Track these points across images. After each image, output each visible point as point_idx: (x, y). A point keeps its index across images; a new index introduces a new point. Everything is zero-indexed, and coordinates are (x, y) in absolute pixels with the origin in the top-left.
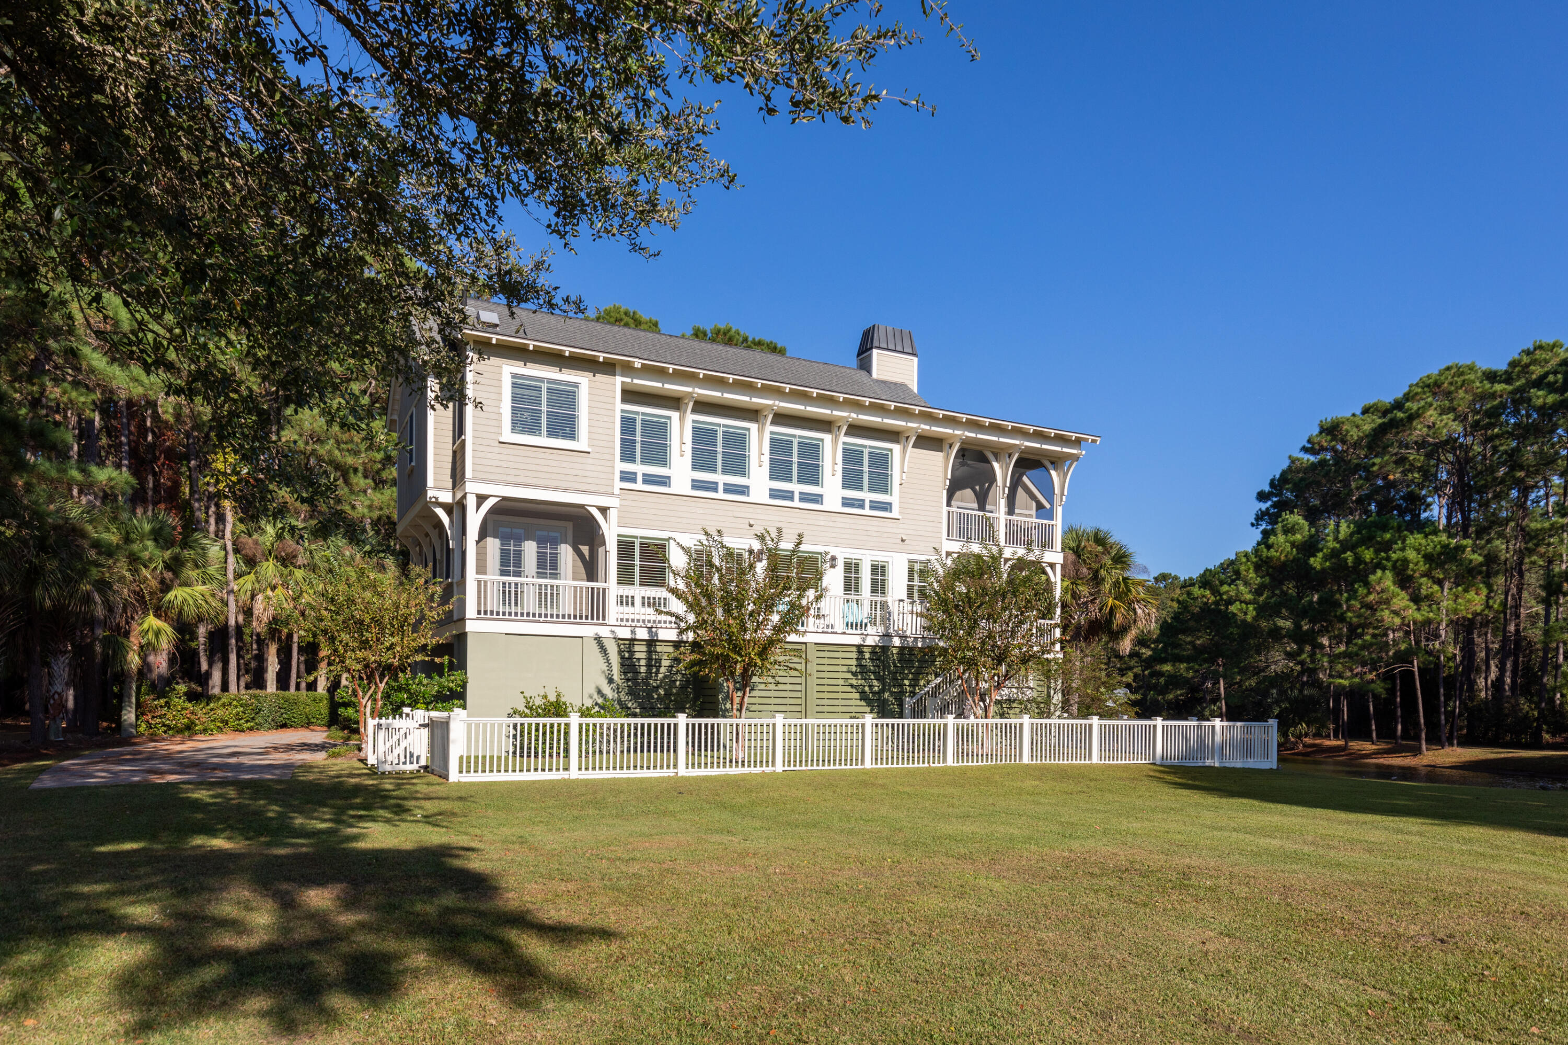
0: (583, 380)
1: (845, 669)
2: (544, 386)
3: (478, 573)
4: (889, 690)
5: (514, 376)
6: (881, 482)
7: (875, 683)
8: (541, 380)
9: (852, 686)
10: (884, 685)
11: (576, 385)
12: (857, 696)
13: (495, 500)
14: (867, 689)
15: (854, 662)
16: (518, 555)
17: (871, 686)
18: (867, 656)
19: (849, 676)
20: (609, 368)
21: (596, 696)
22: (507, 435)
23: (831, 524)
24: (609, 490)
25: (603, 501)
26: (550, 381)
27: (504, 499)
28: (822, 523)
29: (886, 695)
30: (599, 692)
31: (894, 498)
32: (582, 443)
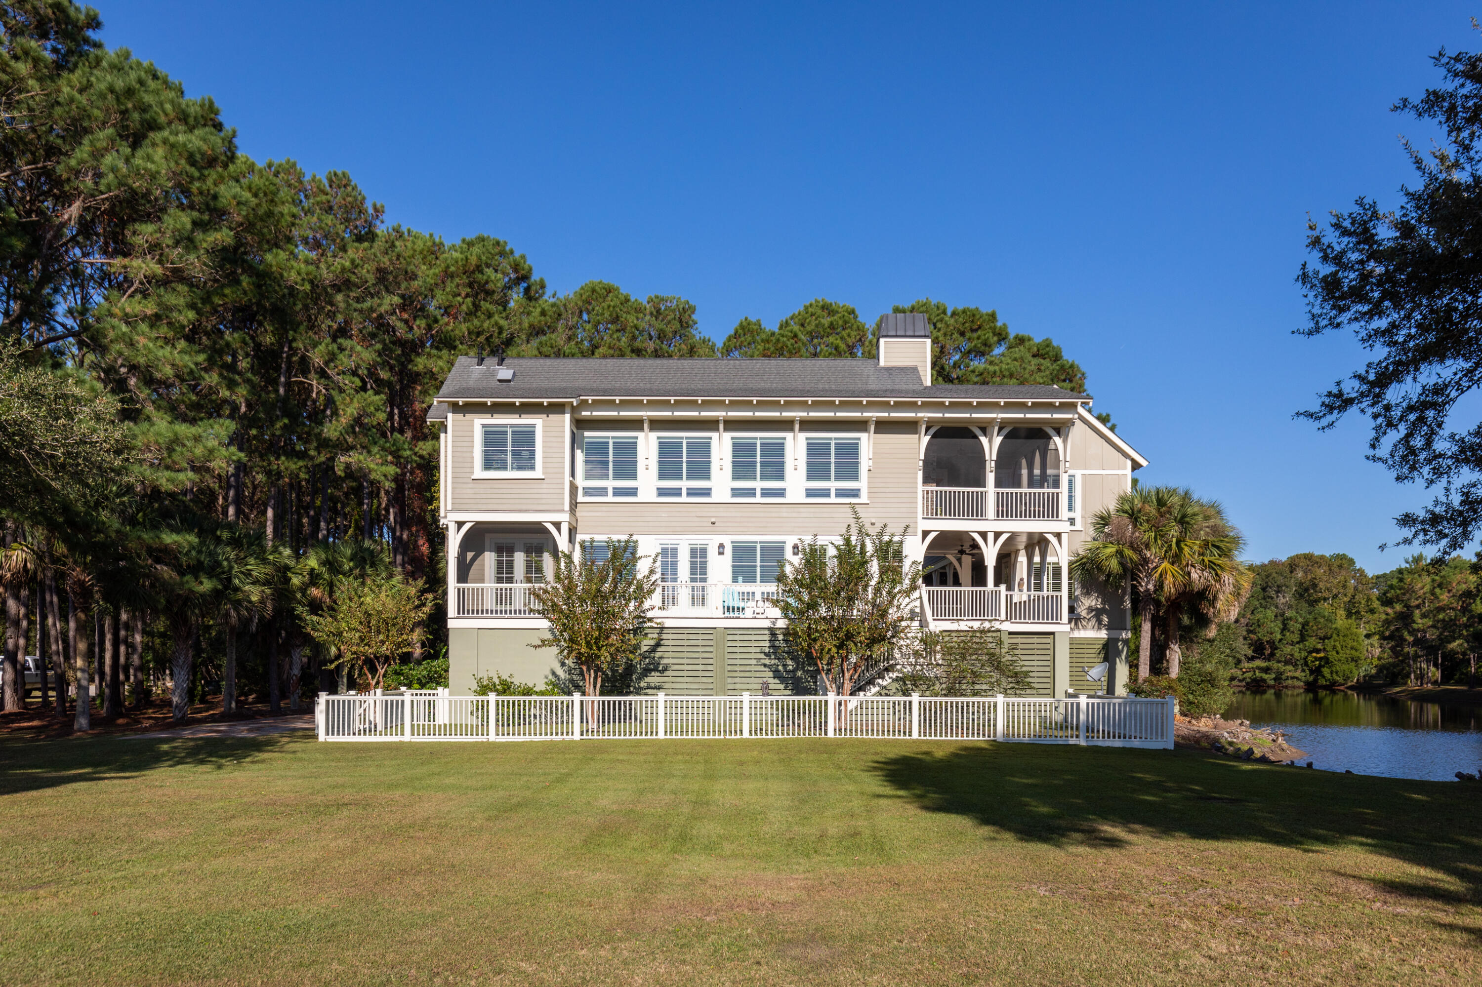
0: (537, 421)
1: (758, 650)
2: (510, 430)
3: (458, 582)
4: (803, 668)
5: (484, 426)
6: (849, 470)
7: (790, 662)
8: (505, 426)
9: (765, 665)
10: (798, 663)
11: (534, 426)
12: (771, 674)
13: (471, 524)
14: (780, 668)
15: (767, 644)
16: (510, 565)
17: (785, 666)
18: (781, 637)
19: (762, 656)
20: (557, 408)
21: (550, 677)
22: (479, 472)
23: (795, 515)
24: (559, 507)
25: (556, 517)
26: (512, 426)
27: (478, 523)
28: (785, 515)
29: (799, 673)
30: (554, 673)
31: (862, 484)
32: (538, 473)
